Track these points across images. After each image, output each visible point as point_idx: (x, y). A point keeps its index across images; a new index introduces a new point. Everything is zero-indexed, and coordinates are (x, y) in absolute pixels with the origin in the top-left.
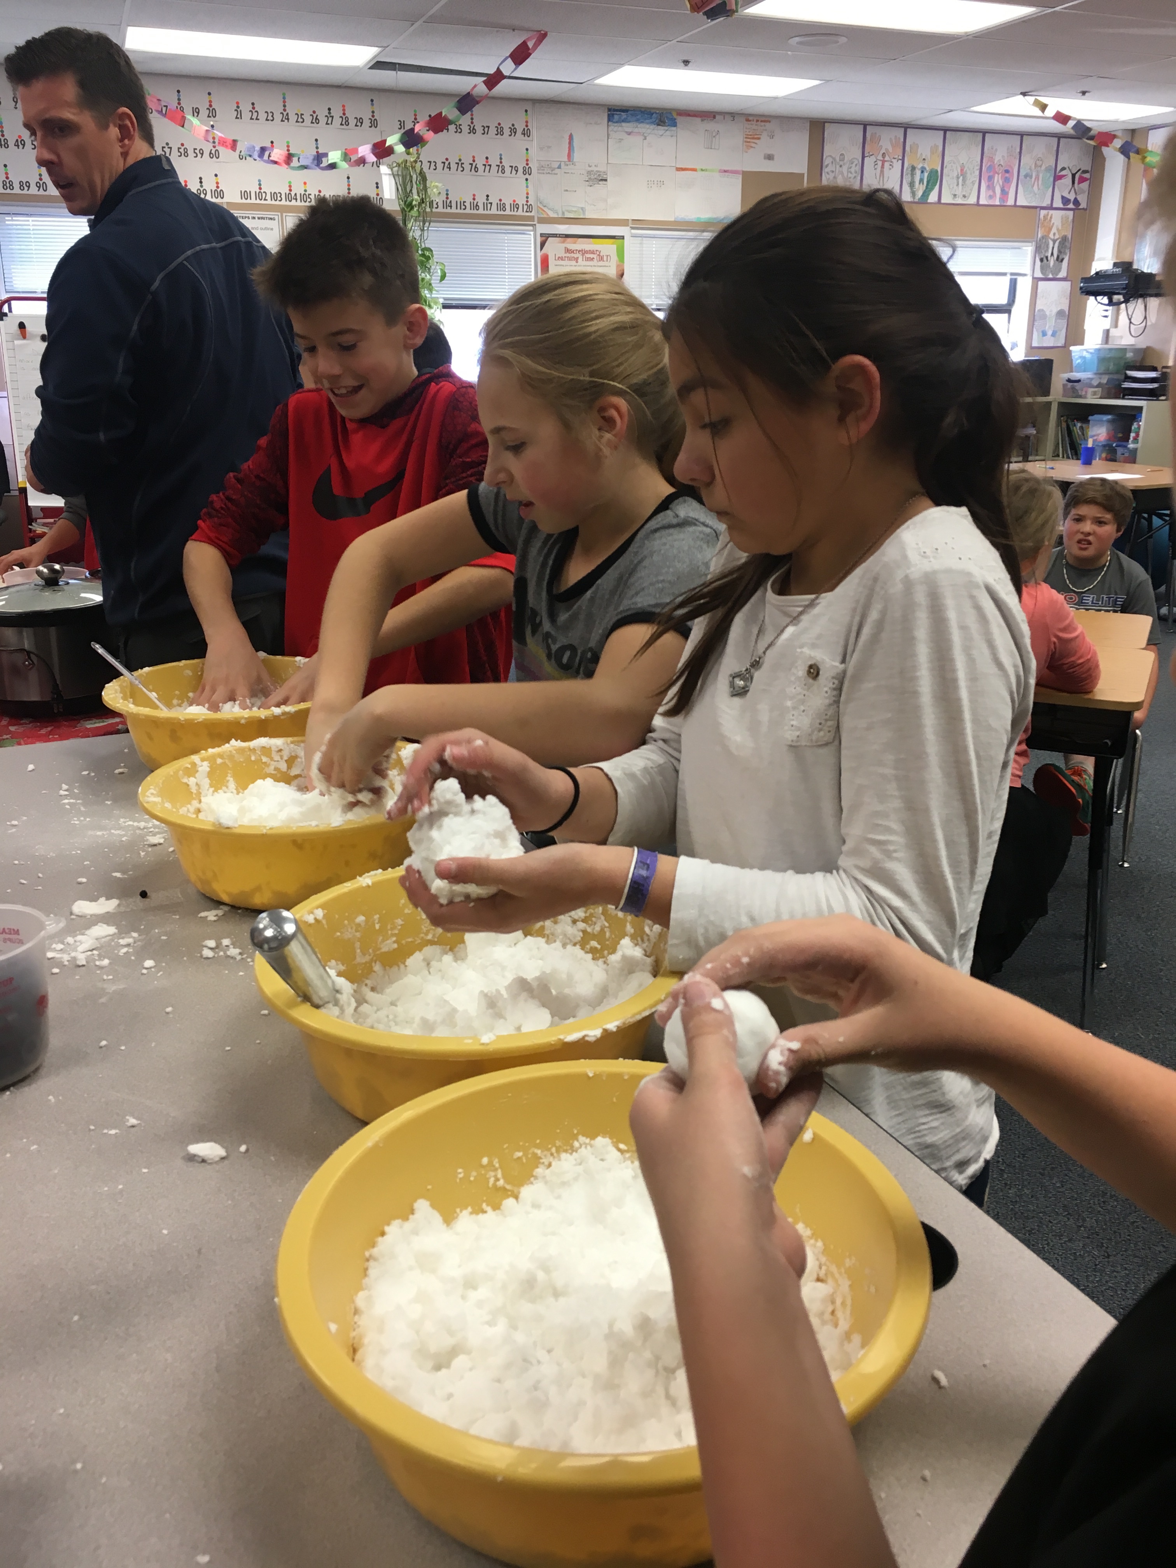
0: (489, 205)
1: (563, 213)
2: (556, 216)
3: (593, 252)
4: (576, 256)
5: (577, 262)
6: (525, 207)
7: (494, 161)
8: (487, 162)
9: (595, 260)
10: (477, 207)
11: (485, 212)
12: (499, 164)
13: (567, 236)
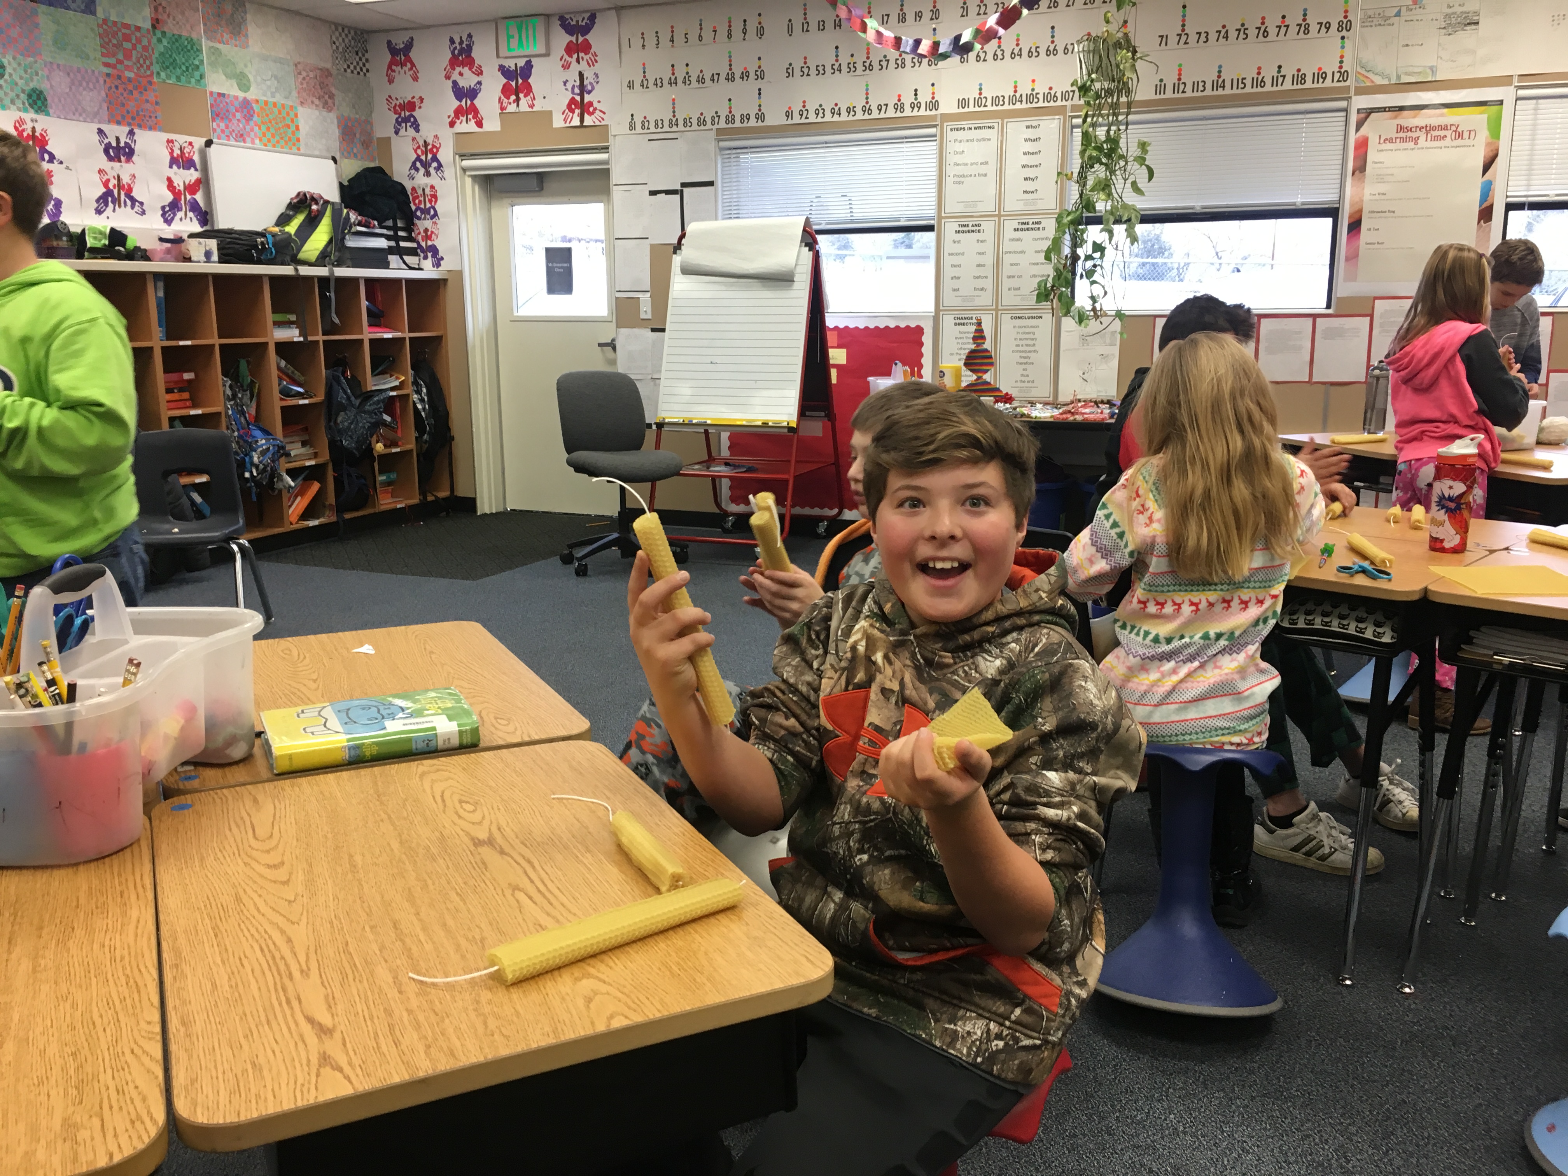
0: (1280, 79)
1: (1398, 77)
2: (1386, 82)
3: (1445, 128)
4: (1414, 135)
5: (1416, 143)
6: (1337, 76)
7: (1294, 19)
8: (1283, 22)
9: (1449, 138)
10: (1262, 83)
11: (1275, 88)
12: (1300, 22)
13: (1401, 109)
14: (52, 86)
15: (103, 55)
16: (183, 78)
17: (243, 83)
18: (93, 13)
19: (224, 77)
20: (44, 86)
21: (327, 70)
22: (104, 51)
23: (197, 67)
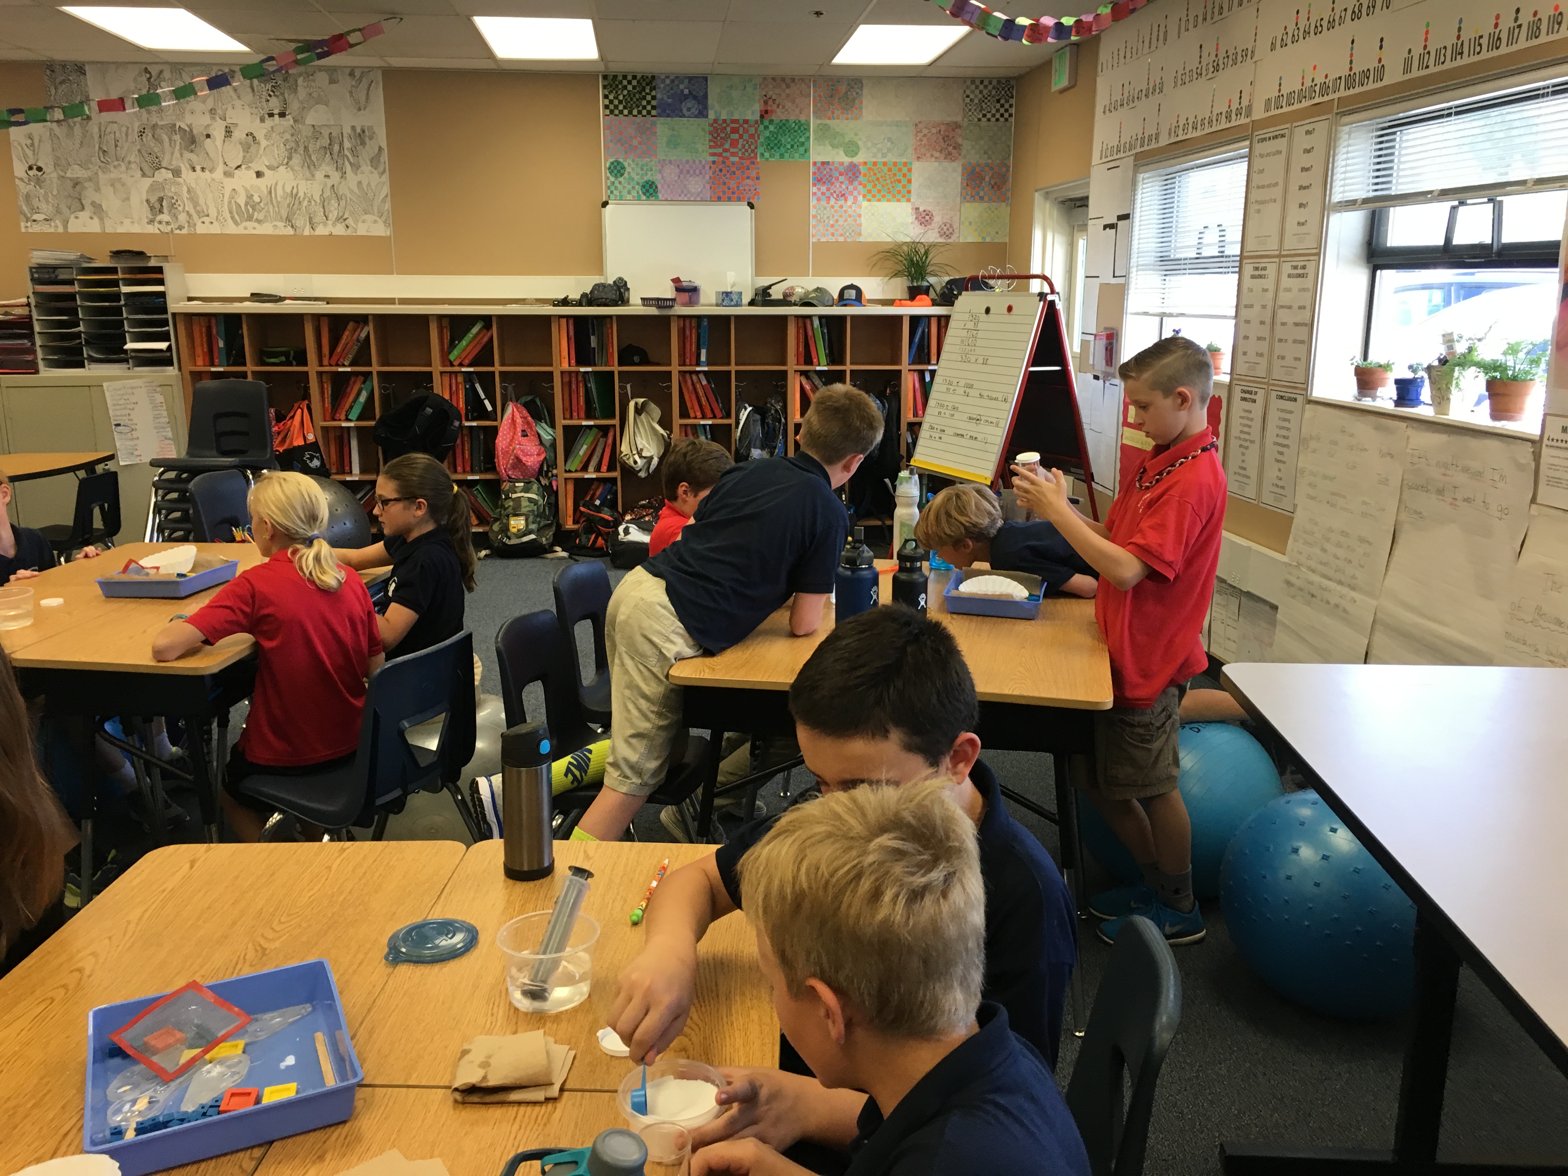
10: (1498, 42)
14: (663, 178)
15: (710, 147)
16: (787, 155)
17: (851, 149)
18: (706, 116)
19: (830, 148)
20: (657, 178)
21: (956, 123)
22: (712, 144)
23: (803, 144)
